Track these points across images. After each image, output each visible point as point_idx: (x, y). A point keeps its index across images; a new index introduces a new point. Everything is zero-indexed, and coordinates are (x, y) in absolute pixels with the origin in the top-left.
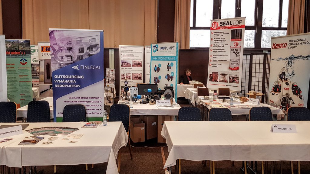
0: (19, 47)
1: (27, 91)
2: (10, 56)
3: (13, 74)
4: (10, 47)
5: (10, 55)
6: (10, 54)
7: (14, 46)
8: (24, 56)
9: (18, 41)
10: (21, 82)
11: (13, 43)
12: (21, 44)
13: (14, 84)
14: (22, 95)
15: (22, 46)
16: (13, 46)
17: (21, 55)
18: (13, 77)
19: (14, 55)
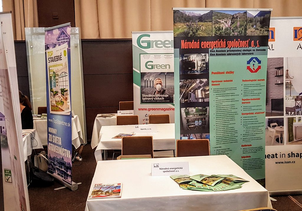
0: (248, 27)
1: (257, 136)
2: (226, 53)
3: (230, 97)
4: (227, 29)
5: (227, 49)
6: (227, 46)
7: (236, 27)
8: (257, 50)
9: (246, 13)
10: (246, 116)
11: (233, 18)
12: (251, 21)
13: (231, 122)
14: (246, 146)
15: (253, 26)
16: (234, 25)
17: (250, 48)
18: (230, 103)
19: (234, 49)
